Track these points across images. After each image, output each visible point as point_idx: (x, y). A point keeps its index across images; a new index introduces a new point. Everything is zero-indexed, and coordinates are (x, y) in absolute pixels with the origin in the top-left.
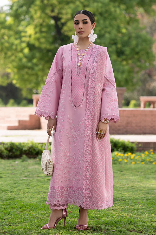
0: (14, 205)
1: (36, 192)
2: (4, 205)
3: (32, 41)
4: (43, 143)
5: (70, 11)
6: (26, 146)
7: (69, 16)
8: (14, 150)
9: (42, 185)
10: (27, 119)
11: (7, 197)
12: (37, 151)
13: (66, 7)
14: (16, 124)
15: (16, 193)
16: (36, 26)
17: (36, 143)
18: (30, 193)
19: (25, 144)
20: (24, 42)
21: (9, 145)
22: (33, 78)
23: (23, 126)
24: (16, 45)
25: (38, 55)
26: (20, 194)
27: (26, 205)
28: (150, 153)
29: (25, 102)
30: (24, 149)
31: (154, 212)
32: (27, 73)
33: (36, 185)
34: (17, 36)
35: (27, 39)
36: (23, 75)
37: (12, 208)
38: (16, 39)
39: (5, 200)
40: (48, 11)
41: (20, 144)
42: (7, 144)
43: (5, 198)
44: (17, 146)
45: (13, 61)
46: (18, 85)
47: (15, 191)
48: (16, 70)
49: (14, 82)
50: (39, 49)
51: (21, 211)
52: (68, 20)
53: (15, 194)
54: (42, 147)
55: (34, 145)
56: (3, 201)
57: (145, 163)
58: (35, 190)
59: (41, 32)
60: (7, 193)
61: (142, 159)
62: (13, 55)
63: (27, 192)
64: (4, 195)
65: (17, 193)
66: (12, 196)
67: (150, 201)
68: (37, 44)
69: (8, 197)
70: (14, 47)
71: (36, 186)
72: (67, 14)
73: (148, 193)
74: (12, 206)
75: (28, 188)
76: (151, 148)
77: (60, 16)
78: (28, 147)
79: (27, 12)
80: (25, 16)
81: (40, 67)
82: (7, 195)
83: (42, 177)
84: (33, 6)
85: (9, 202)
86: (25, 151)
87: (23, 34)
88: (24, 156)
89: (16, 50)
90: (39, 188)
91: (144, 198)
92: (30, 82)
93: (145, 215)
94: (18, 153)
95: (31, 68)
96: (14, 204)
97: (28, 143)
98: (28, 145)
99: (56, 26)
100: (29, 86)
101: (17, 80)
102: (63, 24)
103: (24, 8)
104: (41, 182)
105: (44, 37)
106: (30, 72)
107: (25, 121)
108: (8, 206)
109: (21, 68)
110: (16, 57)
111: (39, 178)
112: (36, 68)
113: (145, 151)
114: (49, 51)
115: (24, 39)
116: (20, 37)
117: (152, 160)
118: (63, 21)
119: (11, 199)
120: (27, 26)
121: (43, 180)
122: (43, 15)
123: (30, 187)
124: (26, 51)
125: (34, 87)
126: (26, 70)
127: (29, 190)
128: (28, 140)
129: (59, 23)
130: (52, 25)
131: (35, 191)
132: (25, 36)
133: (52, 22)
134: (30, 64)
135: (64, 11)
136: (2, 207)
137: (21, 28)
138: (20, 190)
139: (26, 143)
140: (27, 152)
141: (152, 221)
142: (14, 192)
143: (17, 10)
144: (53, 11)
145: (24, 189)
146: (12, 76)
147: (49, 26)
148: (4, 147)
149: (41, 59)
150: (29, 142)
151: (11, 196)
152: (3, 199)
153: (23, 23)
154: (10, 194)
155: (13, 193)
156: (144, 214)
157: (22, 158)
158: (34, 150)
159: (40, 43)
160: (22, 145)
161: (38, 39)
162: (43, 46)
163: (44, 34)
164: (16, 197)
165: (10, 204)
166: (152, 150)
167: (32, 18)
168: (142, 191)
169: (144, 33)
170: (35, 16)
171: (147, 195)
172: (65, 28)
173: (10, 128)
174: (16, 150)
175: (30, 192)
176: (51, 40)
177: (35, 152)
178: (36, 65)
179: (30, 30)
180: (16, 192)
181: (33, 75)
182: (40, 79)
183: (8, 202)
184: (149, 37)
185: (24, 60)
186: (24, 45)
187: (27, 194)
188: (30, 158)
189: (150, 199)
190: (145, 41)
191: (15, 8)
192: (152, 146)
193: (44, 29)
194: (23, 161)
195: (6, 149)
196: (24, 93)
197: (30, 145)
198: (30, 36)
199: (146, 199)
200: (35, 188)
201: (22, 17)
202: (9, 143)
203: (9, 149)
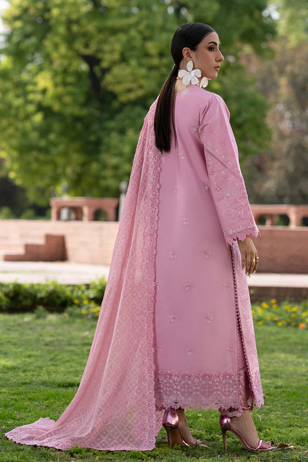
0: (34, 394)
1: (71, 372)
2: (14, 394)
3: (48, 100)
4: (74, 286)
5: (118, 47)
6: (43, 289)
7: (116, 56)
8: (21, 297)
9: (81, 360)
10: (41, 241)
11: (18, 379)
12: (63, 299)
13: (112, 39)
14: (21, 251)
15: (34, 373)
16: (55, 74)
17: (61, 286)
18: (59, 373)
19: (41, 287)
20: (31, 102)
21: (11, 287)
22: (48, 170)
23: (33, 254)
24: (18, 108)
25: (57, 126)
26: (42, 374)
27: (56, 394)
28: (271, 306)
29: (30, 212)
30: (39, 295)
31: (292, 408)
32: (37, 160)
33: (68, 359)
34: (19, 91)
35: (38, 97)
36: (29, 163)
37: (30, 399)
38: (17, 96)
39: (14, 385)
40: (79, 45)
41: (32, 286)
42: (7, 286)
43: (14, 381)
44: (26, 291)
45: (11, 136)
46: (19, 182)
47: (31, 369)
48: (15, 154)
49: (12, 175)
50: (60, 116)
51: (48, 404)
52: (114, 63)
53: (33, 375)
54: (72, 291)
55: (58, 289)
56: (12, 386)
57: (264, 324)
58: (68, 368)
59: (65, 84)
60: (16, 372)
61: (259, 317)
62: (10, 125)
63: (54, 372)
64: (12, 377)
65: (36, 373)
66: (28, 379)
67: (282, 390)
68: (56, 107)
69: (20, 380)
70: (13, 112)
71: (68, 361)
72: (112, 52)
73: (276, 376)
74: (29, 396)
75: (54, 365)
76: (273, 297)
77: (100, 56)
78: (47, 292)
79: (39, 47)
80: (33, 54)
81: (62, 148)
82: (17, 376)
83: (76, 345)
84: (50, 36)
85: (23, 388)
86: (42, 299)
87: (30, 88)
88: (41, 308)
89: (16, 116)
90: (74, 365)
91: (270, 385)
92: (42, 176)
93: (277, 414)
94: (28, 302)
95: (45, 150)
96: (34, 392)
97: (47, 285)
98: (47, 289)
99: (92, 74)
100: (41, 183)
101: (18, 172)
102: (105, 71)
103: (33, 40)
104: (77, 354)
105: (70, 94)
106: (42, 157)
107: (38, 246)
108: (23, 397)
109: (24, 149)
110: (17, 129)
111: (72, 348)
112: (54, 151)
113: (261, 302)
114: (77, 119)
115: (31, 97)
116: (25, 94)
117: (276, 318)
118: (105, 64)
119: (25, 384)
120: (37, 74)
121: (80, 350)
122: (70, 53)
123: (58, 363)
124: (38, 118)
125: (49, 186)
126: (34, 154)
127: (58, 367)
128: (47, 280)
129: (97, 70)
130: (83, 72)
131: (68, 370)
132: (33, 92)
133: (84, 67)
134: (43, 143)
135: (106, 48)
136: (11, 397)
137: (25, 77)
138: (41, 368)
139: (44, 285)
140: (45, 301)
141: (290, 426)
142: (29, 371)
143: (18, 44)
144: (87, 45)
145: (48, 366)
146: (8, 164)
147: (78, 75)
148: (2, 292)
149: (63, 133)
150: (49, 283)
151: (25, 378)
152: (11, 384)
153: (31, 67)
154: (22, 375)
155: (29, 373)
156: (274, 413)
157: (36, 311)
158: (58, 297)
159: (64, 105)
160: (36, 287)
161: (59, 98)
162: (68, 111)
163: (70, 89)
164: (35, 379)
165: (25, 393)
166: (273, 301)
167: (47, 57)
168: (265, 373)
169: (251, 90)
170: (55, 55)
171: (275, 379)
172: (109, 78)
173: (9, 258)
174: (26, 297)
175: (59, 371)
176: (82, 99)
177: (59, 302)
178: (55, 145)
179: (44, 81)
180: (33, 371)
181: (46, 163)
182: (60, 170)
183: (21, 389)
184: (260, 97)
185: (34, 136)
186: (31, 108)
187: (54, 375)
188: (51, 311)
189: (281, 387)
190: (254, 104)
191: (15, 39)
192: (274, 293)
193: (70, 79)
194: (38, 317)
195: (6, 295)
196: (32, 196)
197: (51, 288)
198: (44, 91)
199: (273, 386)
200: (67, 364)
201: (29, 57)
202: (11, 284)
203: (11, 294)
